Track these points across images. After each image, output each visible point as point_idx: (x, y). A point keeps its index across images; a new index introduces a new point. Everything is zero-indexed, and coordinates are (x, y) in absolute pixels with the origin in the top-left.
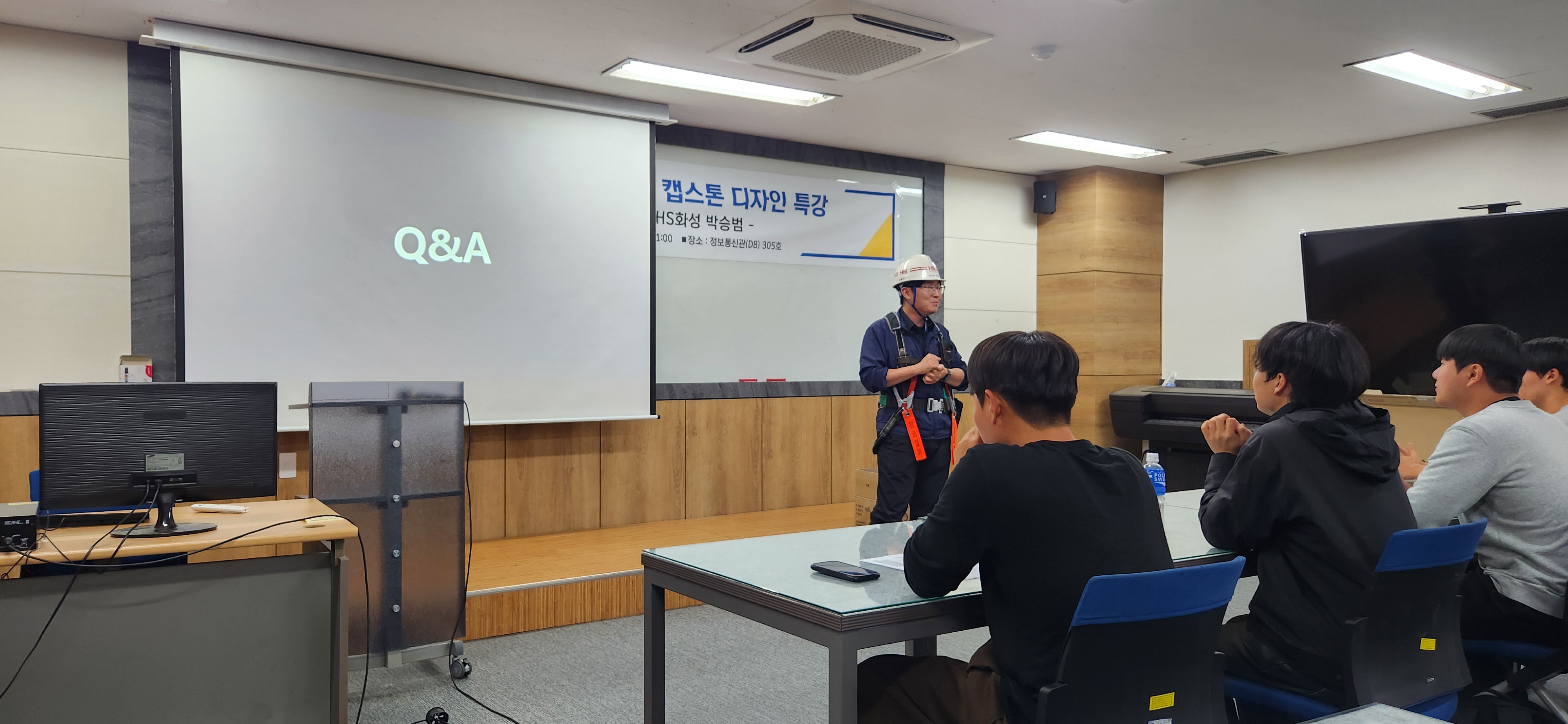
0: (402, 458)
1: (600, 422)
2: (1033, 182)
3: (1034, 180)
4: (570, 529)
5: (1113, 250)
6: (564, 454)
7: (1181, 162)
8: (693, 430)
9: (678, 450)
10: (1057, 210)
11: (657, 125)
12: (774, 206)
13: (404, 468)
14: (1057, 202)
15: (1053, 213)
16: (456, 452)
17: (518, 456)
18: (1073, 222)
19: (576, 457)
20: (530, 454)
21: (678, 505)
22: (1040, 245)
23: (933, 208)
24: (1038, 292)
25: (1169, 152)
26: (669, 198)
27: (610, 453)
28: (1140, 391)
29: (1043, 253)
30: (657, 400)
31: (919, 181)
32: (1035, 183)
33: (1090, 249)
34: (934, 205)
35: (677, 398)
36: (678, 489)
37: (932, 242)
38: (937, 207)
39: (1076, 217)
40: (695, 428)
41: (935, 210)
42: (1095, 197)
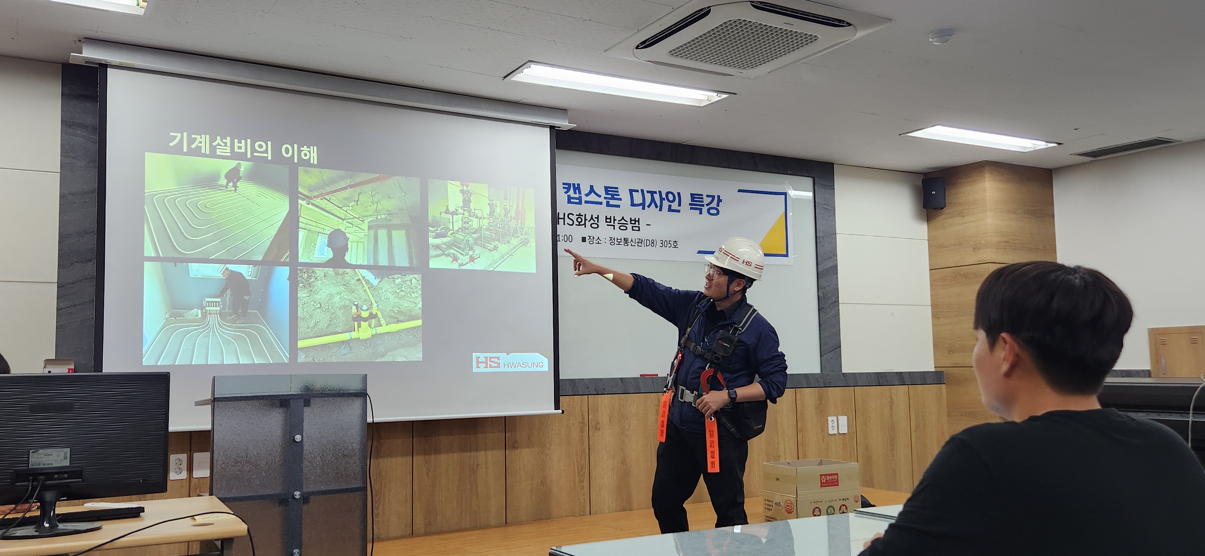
0: (304, 453)
1: (505, 417)
2: (922, 179)
3: (921, 177)
4: (476, 527)
5: (1006, 242)
6: (470, 451)
7: (1070, 154)
8: (596, 426)
9: (581, 446)
10: (947, 205)
11: (556, 129)
12: (670, 206)
13: (306, 463)
14: (946, 198)
15: (943, 209)
16: (358, 447)
17: (425, 454)
18: (963, 216)
19: (482, 453)
20: (437, 451)
21: (583, 501)
22: (931, 240)
23: (824, 206)
24: (931, 285)
25: (1059, 144)
26: (569, 199)
27: (515, 449)
29: (935, 248)
30: (561, 396)
31: (809, 181)
32: (923, 181)
33: (983, 242)
34: (825, 203)
35: (580, 394)
36: (582, 485)
37: (825, 238)
38: (828, 205)
39: (966, 211)
40: (598, 424)
41: (826, 207)
42: (986, 191)
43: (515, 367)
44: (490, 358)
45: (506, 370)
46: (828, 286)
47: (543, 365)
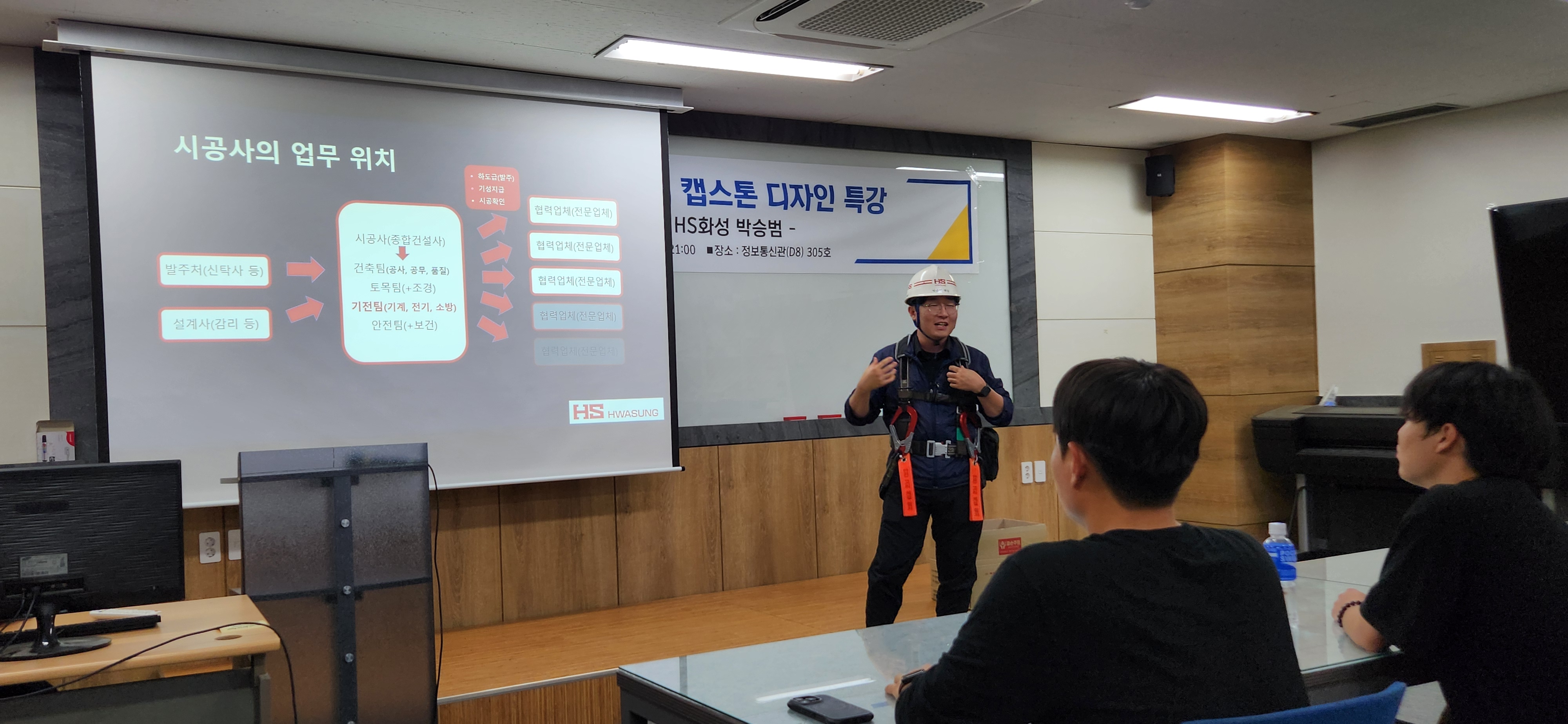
0: (353, 541)
1: (614, 477)
2: (1145, 158)
3: (1146, 155)
4: (581, 609)
5: (1248, 237)
6: (572, 517)
7: (1332, 124)
8: (729, 482)
9: (710, 508)
10: (1176, 191)
11: (669, 114)
12: (820, 204)
13: (356, 553)
14: (1176, 181)
15: (1171, 195)
17: (515, 522)
18: (1196, 205)
19: (586, 520)
20: (530, 518)
21: (714, 574)
22: (1157, 235)
23: (1019, 197)
24: (1156, 293)
25: (1314, 113)
26: (690, 200)
27: (628, 514)
28: (1290, 413)
29: (1161, 245)
30: (681, 447)
31: (1000, 164)
32: (1147, 160)
33: (1219, 238)
34: (1020, 192)
35: (708, 444)
36: (712, 555)
37: (1020, 238)
38: (1023, 195)
39: (1200, 199)
40: (731, 480)
41: (1022, 198)
42: (1224, 172)
43: (622, 417)
44: (591, 406)
45: (612, 420)
46: (1023, 298)
47: (657, 413)
